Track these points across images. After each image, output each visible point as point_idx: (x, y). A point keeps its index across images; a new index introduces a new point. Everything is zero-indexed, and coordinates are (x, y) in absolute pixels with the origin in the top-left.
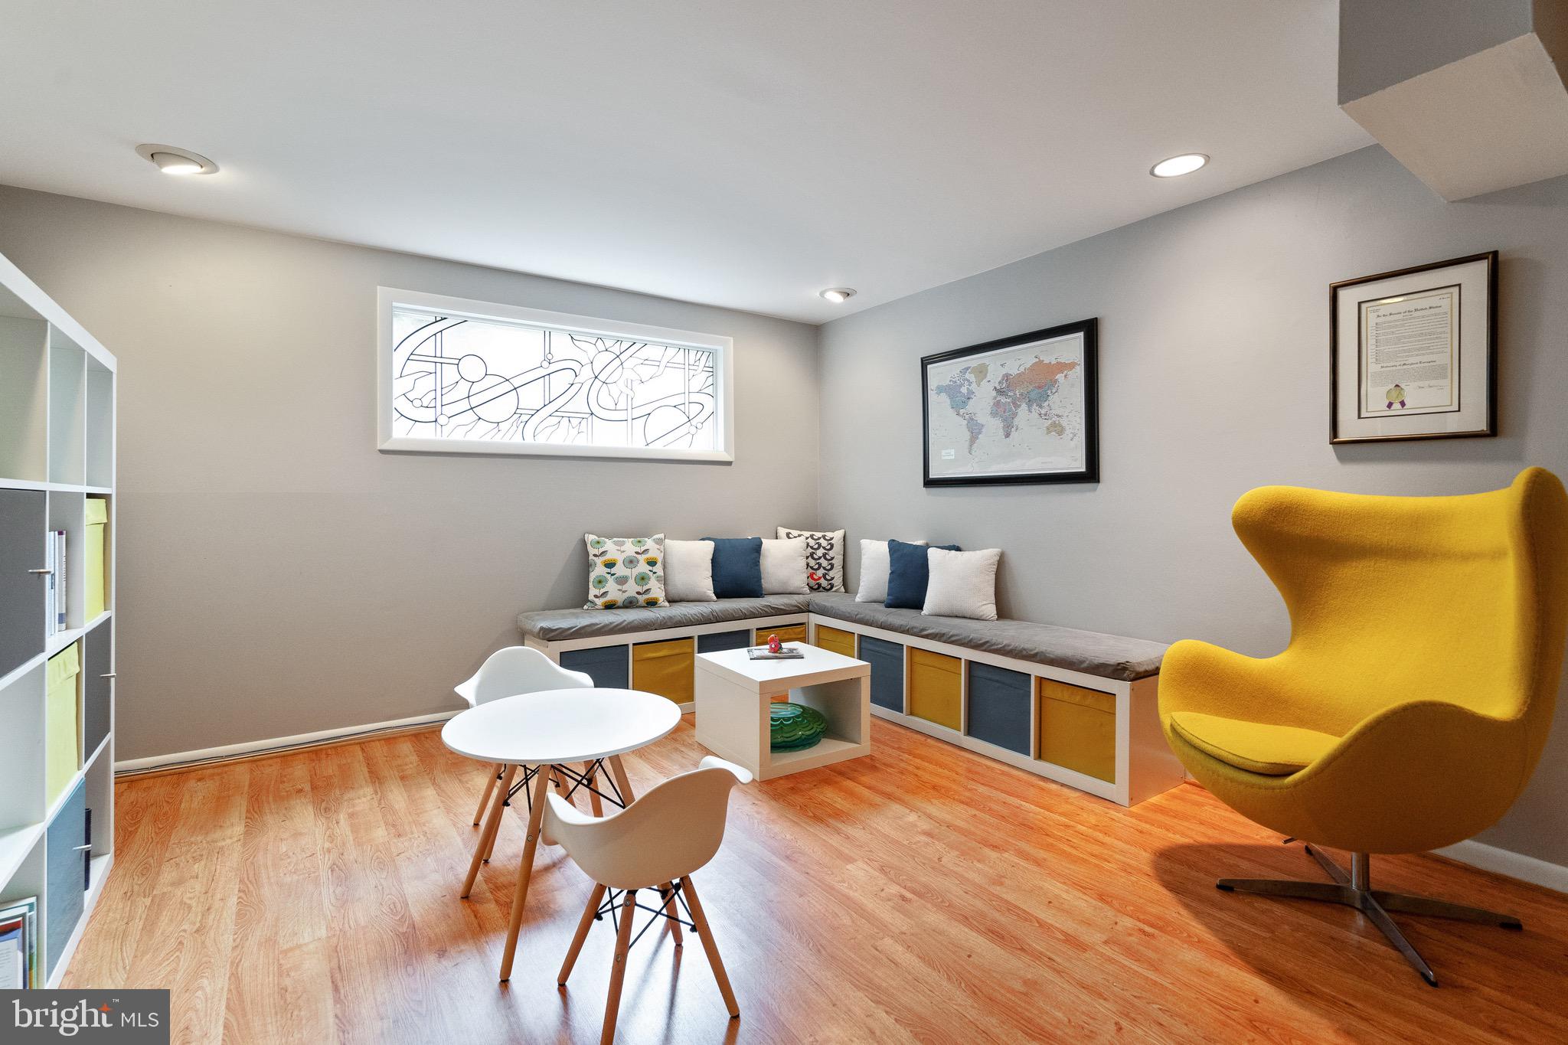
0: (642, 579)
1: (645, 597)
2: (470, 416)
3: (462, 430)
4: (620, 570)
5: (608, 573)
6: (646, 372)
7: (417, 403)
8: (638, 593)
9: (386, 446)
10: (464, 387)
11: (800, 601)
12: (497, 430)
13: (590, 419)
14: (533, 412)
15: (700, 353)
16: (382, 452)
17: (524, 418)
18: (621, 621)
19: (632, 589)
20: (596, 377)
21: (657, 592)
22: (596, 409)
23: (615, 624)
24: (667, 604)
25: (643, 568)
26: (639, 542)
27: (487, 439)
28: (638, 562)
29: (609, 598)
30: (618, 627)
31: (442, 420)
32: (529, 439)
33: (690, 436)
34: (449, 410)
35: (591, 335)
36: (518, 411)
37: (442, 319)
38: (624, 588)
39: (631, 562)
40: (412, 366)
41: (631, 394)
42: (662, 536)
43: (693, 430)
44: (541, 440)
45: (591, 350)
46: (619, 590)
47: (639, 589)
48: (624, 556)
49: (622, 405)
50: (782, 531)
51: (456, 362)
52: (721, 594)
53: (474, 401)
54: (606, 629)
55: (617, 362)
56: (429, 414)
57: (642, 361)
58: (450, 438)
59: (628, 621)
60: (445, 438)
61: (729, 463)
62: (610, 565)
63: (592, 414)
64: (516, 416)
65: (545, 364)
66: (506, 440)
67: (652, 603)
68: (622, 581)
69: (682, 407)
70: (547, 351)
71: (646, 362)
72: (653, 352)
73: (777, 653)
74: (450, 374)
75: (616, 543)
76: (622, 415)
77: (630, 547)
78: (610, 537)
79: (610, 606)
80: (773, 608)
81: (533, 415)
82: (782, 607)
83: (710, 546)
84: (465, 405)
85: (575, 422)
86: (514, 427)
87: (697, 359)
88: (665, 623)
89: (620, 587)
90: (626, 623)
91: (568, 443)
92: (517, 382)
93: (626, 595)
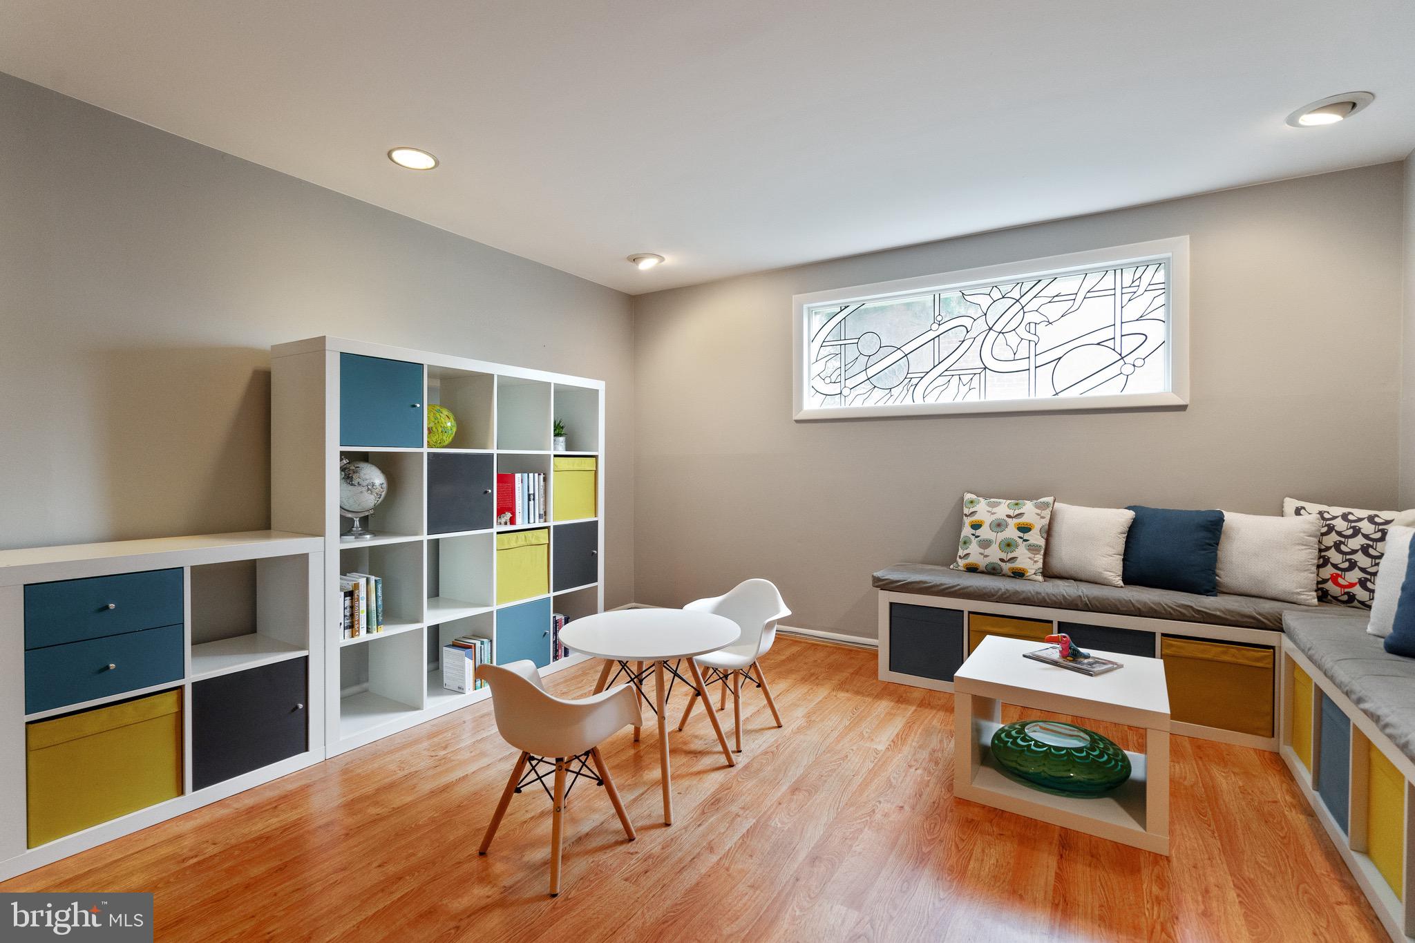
0: (1008, 545)
1: (1009, 565)
2: (868, 386)
3: (860, 399)
4: (985, 533)
5: (973, 535)
6: (1054, 311)
7: (828, 380)
8: (1002, 560)
9: (800, 416)
10: (863, 359)
11: (1262, 611)
12: (889, 395)
13: (983, 374)
14: (922, 375)
15: (1141, 270)
16: (797, 421)
17: (915, 381)
18: (956, 584)
19: (994, 555)
20: (990, 329)
21: (1030, 562)
22: (990, 363)
23: (947, 586)
24: (1040, 578)
25: (1011, 533)
26: (1017, 504)
27: (881, 404)
28: (1007, 526)
29: (970, 560)
30: (950, 590)
31: (846, 391)
32: (919, 401)
33: (1123, 378)
34: (850, 383)
35: (984, 286)
36: (909, 376)
37: (846, 307)
38: (987, 552)
39: (999, 526)
40: (825, 351)
41: (1036, 339)
42: (1050, 499)
43: (1128, 369)
44: (930, 400)
45: (985, 302)
46: (981, 554)
47: (1003, 556)
48: (993, 518)
49: (1023, 352)
50: (1290, 504)
51: (856, 341)
52: (1131, 577)
53: (871, 372)
54: (936, 589)
55: (1018, 306)
56: (835, 389)
57: (1049, 299)
58: (852, 406)
59: (962, 586)
60: (847, 406)
61: (1183, 408)
62: (976, 526)
63: (985, 368)
64: (907, 380)
65: (935, 326)
66: (898, 403)
67: (1019, 574)
68: (985, 544)
69: (1110, 344)
70: (937, 313)
71: (1056, 299)
72: (1066, 286)
73: (1071, 659)
74: (852, 352)
75: (989, 505)
76: (1024, 364)
77: (1003, 509)
78: (986, 497)
79: (972, 569)
80: (1198, 612)
81: (922, 378)
82: (1218, 613)
83: (1125, 517)
84: (863, 377)
85: (965, 379)
86: (905, 391)
87: (1137, 276)
88: (1008, 597)
89: (982, 551)
90: (959, 587)
91: (959, 400)
92: (907, 349)
93: (987, 560)
